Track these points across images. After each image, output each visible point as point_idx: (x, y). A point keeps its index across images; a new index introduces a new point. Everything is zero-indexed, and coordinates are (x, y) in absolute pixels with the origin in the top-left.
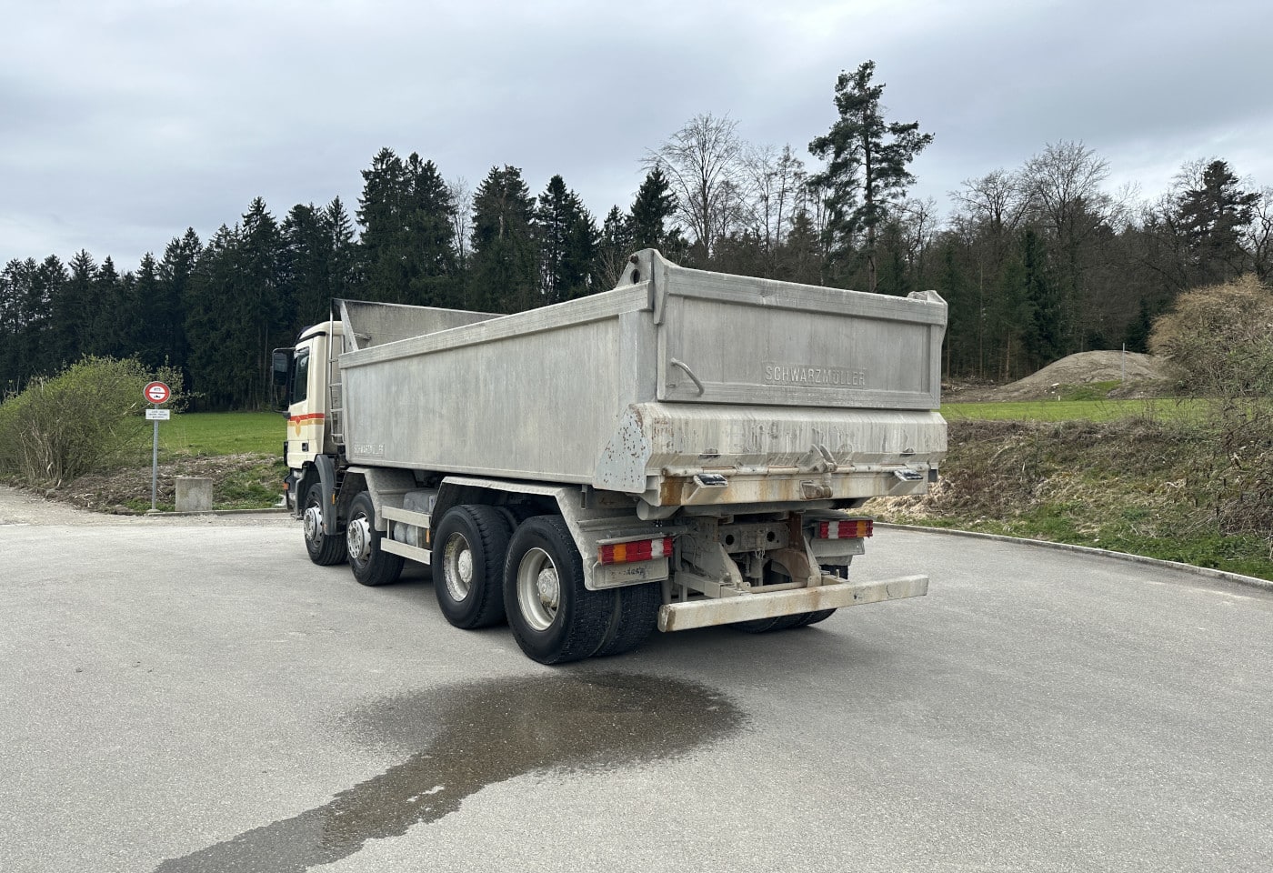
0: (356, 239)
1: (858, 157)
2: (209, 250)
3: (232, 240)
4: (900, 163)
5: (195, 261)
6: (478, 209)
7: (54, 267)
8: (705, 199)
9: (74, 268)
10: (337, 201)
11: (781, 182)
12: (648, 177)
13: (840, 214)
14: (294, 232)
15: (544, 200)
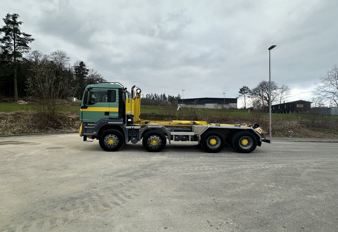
4: (26, 43)
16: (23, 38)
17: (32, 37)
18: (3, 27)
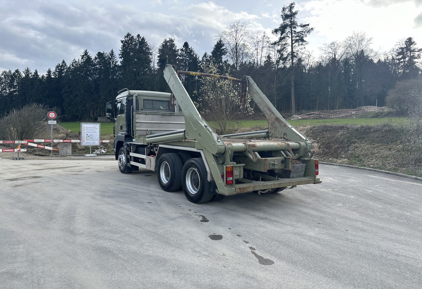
0: (119, 64)
1: (289, 35)
2: (69, 68)
3: (77, 64)
4: (303, 37)
5: (65, 71)
6: (160, 53)
7: (18, 73)
8: (237, 50)
9: (24, 73)
10: (112, 50)
11: (262, 44)
12: (217, 42)
13: (282, 55)
14: (98, 61)
15: (182, 50)
16: (300, 32)
17: (310, 27)
18: (279, 26)
